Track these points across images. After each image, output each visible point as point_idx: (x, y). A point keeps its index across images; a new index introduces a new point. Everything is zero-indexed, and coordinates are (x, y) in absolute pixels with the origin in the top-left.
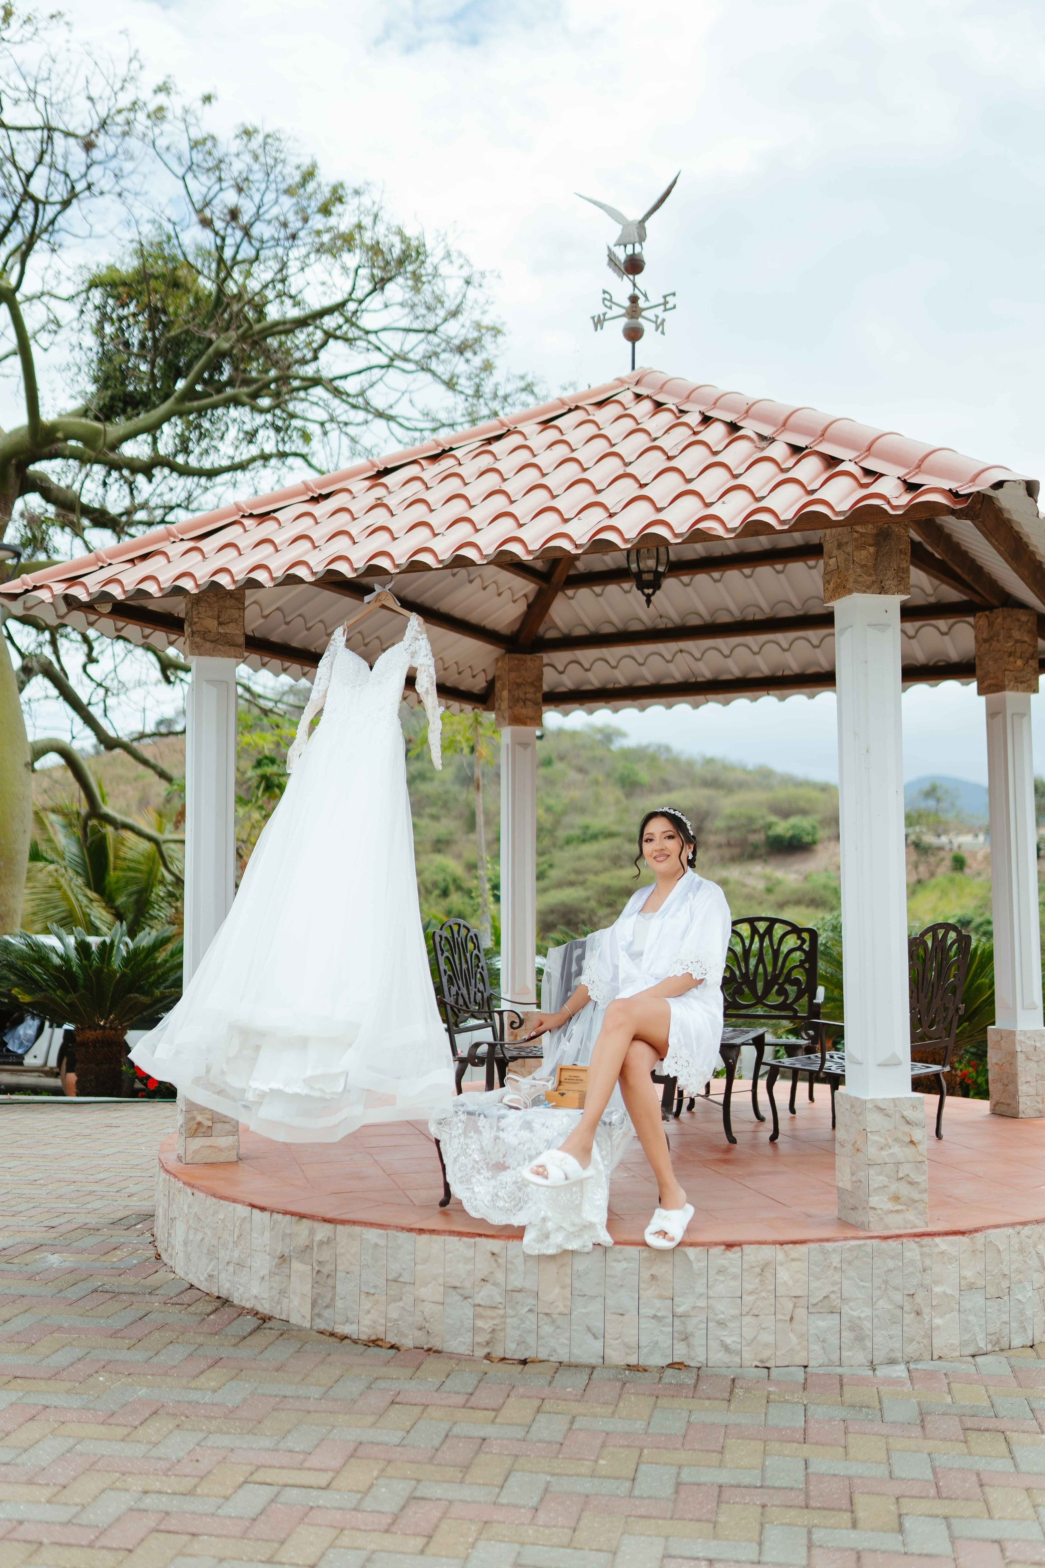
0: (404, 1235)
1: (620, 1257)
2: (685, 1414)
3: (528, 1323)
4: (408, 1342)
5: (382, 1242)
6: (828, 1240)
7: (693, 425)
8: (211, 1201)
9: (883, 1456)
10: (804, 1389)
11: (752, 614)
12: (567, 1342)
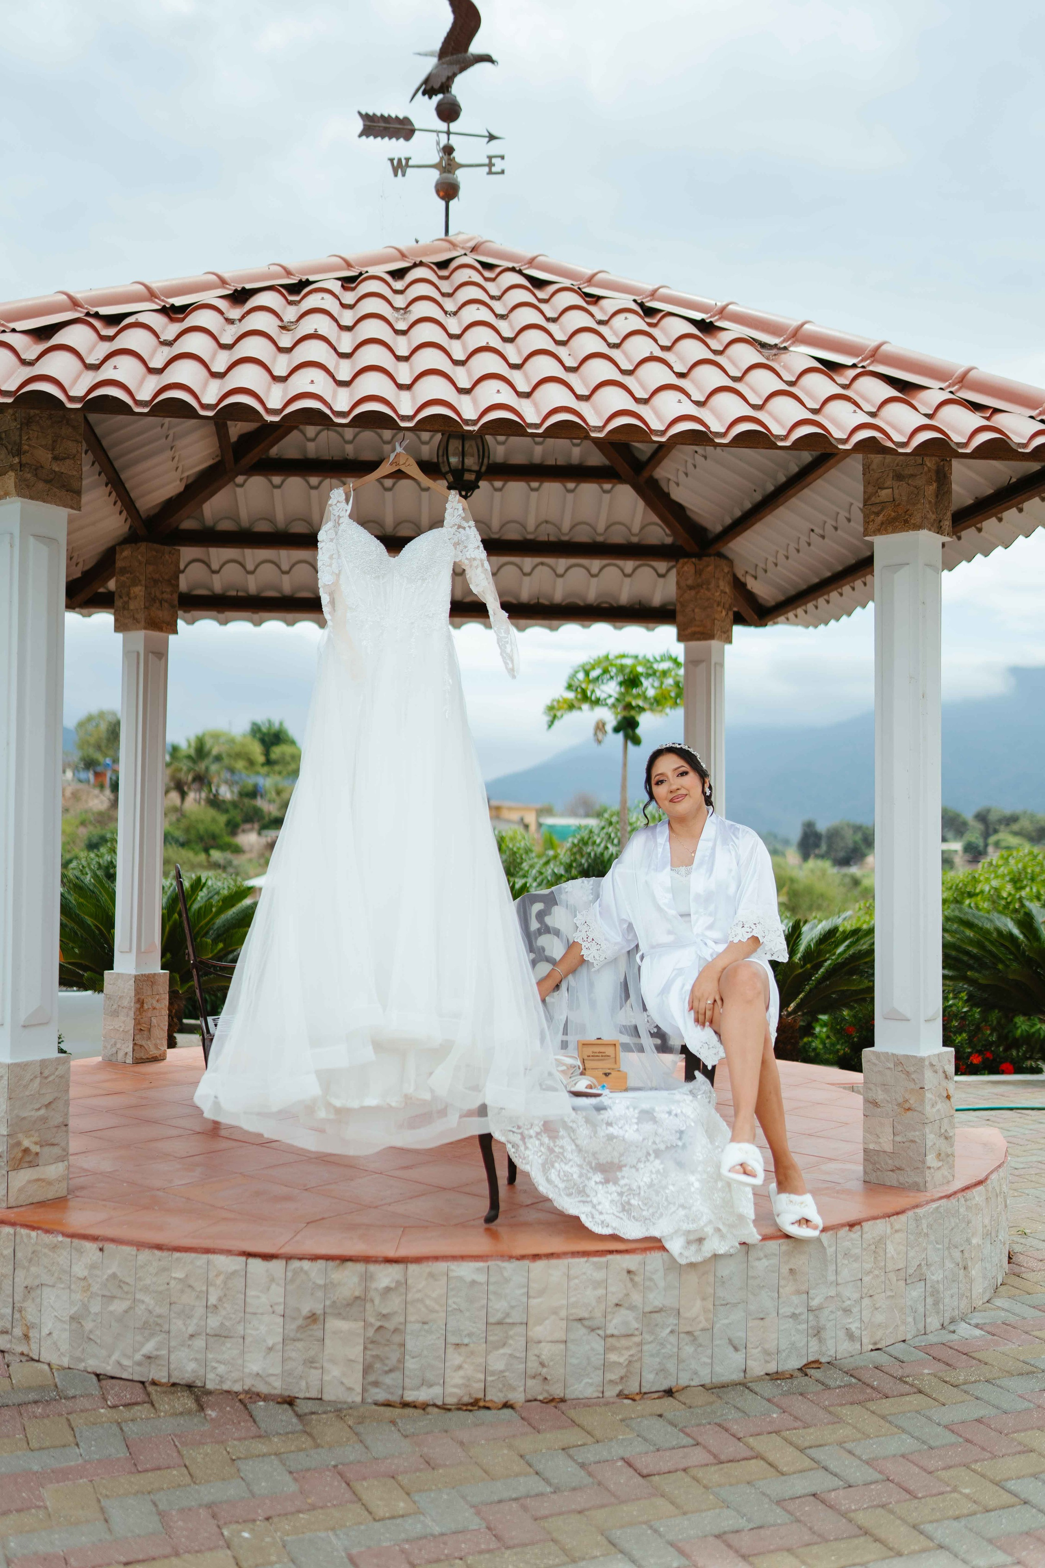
1: (761, 1254)
3: (669, 1346)
4: (517, 1397)
5: (481, 1278)
12: (709, 1361)
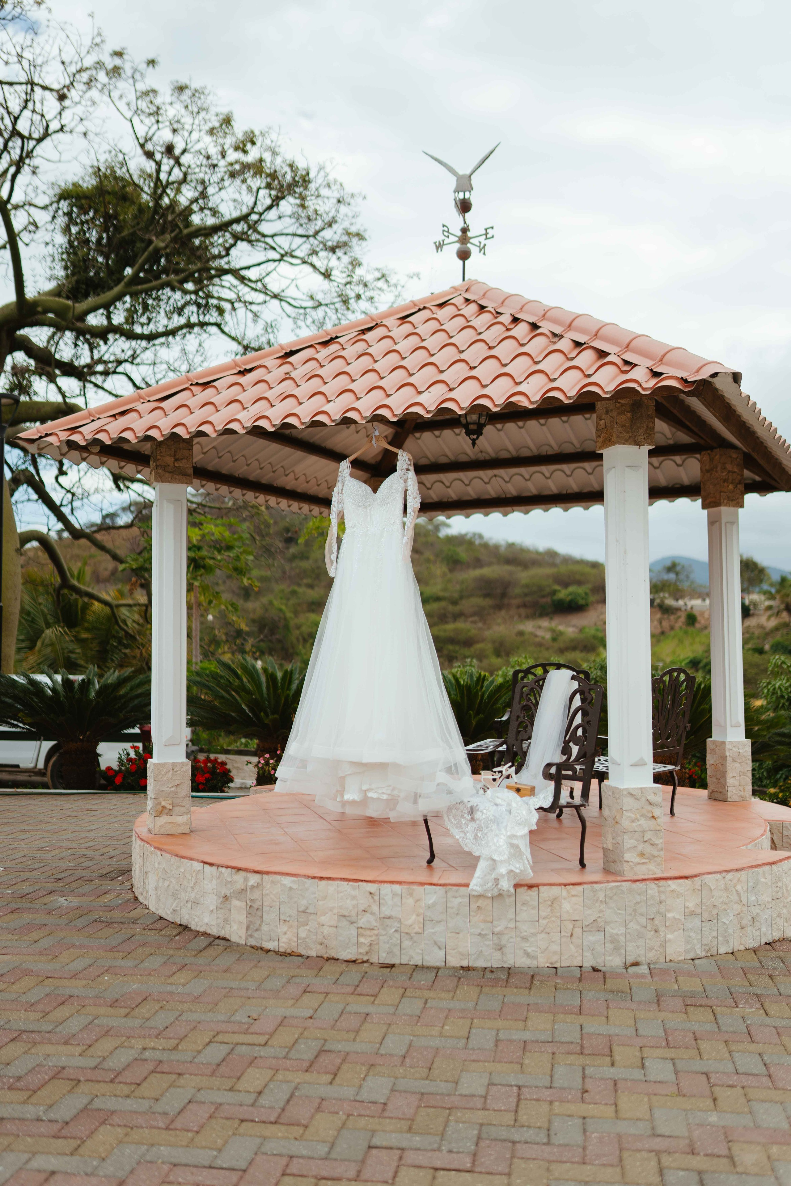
0: (311, 881)
1: (456, 895)
2: (501, 997)
3: (395, 939)
4: (313, 953)
5: (295, 886)
6: (596, 883)
7: (506, 323)
8: (174, 859)
9: (632, 1022)
10: (580, 981)
11: (545, 450)
12: (421, 952)
